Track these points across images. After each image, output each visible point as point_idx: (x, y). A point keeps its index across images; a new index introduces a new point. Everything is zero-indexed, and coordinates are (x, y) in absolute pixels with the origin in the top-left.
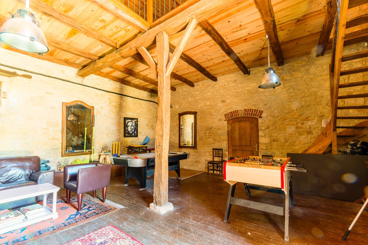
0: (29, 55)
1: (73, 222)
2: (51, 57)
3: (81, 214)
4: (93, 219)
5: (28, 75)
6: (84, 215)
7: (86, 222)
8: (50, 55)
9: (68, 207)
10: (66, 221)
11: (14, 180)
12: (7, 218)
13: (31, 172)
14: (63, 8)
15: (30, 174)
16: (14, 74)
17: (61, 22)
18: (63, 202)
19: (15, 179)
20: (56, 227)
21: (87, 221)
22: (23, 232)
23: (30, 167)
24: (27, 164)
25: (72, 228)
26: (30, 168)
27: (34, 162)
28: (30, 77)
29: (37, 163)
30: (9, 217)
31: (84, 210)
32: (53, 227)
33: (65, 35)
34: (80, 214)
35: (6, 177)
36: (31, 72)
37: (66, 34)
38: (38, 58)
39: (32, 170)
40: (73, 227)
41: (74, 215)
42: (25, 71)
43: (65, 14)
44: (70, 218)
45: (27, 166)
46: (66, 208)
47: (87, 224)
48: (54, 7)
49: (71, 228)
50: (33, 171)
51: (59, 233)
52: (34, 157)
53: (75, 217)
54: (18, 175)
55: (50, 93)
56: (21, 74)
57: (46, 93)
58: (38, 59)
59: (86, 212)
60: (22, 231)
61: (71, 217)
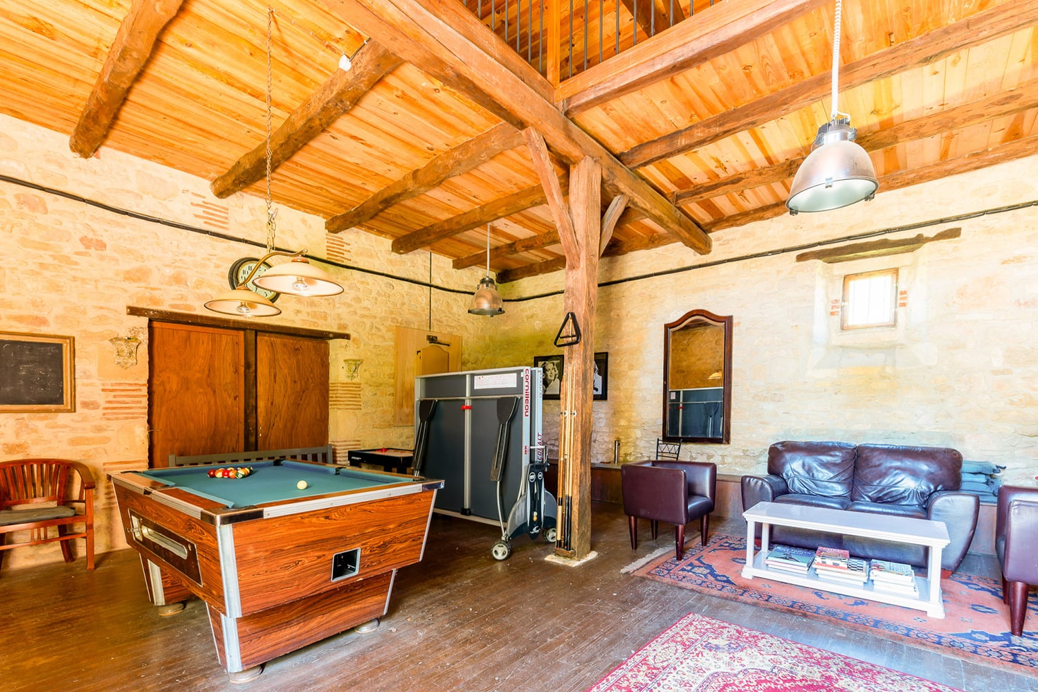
0: (952, 174)
1: (965, 649)
2: (1017, 145)
3: (1010, 644)
4: (1031, 674)
5: (951, 230)
6: (1015, 652)
7: (1002, 669)
8: (1014, 139)
9: (995, 612)
10: (951, 636)
11: (893, 499)
12: (836, 565)
13: (932, 487)
14: (969, 4)
15: (928, 494)
16: (919, 240)
17: (977, 45)
18: (997, 595)
19: (895, 498)
20: (916, 632)
21: (1004, 667)
22: (855, 607)
23: (930, 476)
24: (924, 467)
25: (948, 656)
26: (931, 478)
27: (941, 465)
28: (955, 233)
29: (948, 469)
30: (838, 565)
31: (1032, 641)
32: (909, 630)
33: (1023, 60)
34: (1007, 643)
35: (879, 488)
36: (958, 218)
37: (1025, 55)
38: (976, 168)
39: (933, 484)
40: (953, 658)
41: (987, 635)
42: (942, 221)
43: (985, 12)
44: (968, 636)
45: (923, 471)
46: (989, 610)
47: (998, 673)
48: (947, 24)
49: (945, 656)
50: (936, 488)
51: (908, 647)
52: (945, 451)
53: (986, 641)
54: (902, 490)
55: (1019, 259)
56: (932, 235)
57: (1003, 263)
58: (980, 170)
59: (1031, 649)
60: (856, 604)
61: (976, 636)
